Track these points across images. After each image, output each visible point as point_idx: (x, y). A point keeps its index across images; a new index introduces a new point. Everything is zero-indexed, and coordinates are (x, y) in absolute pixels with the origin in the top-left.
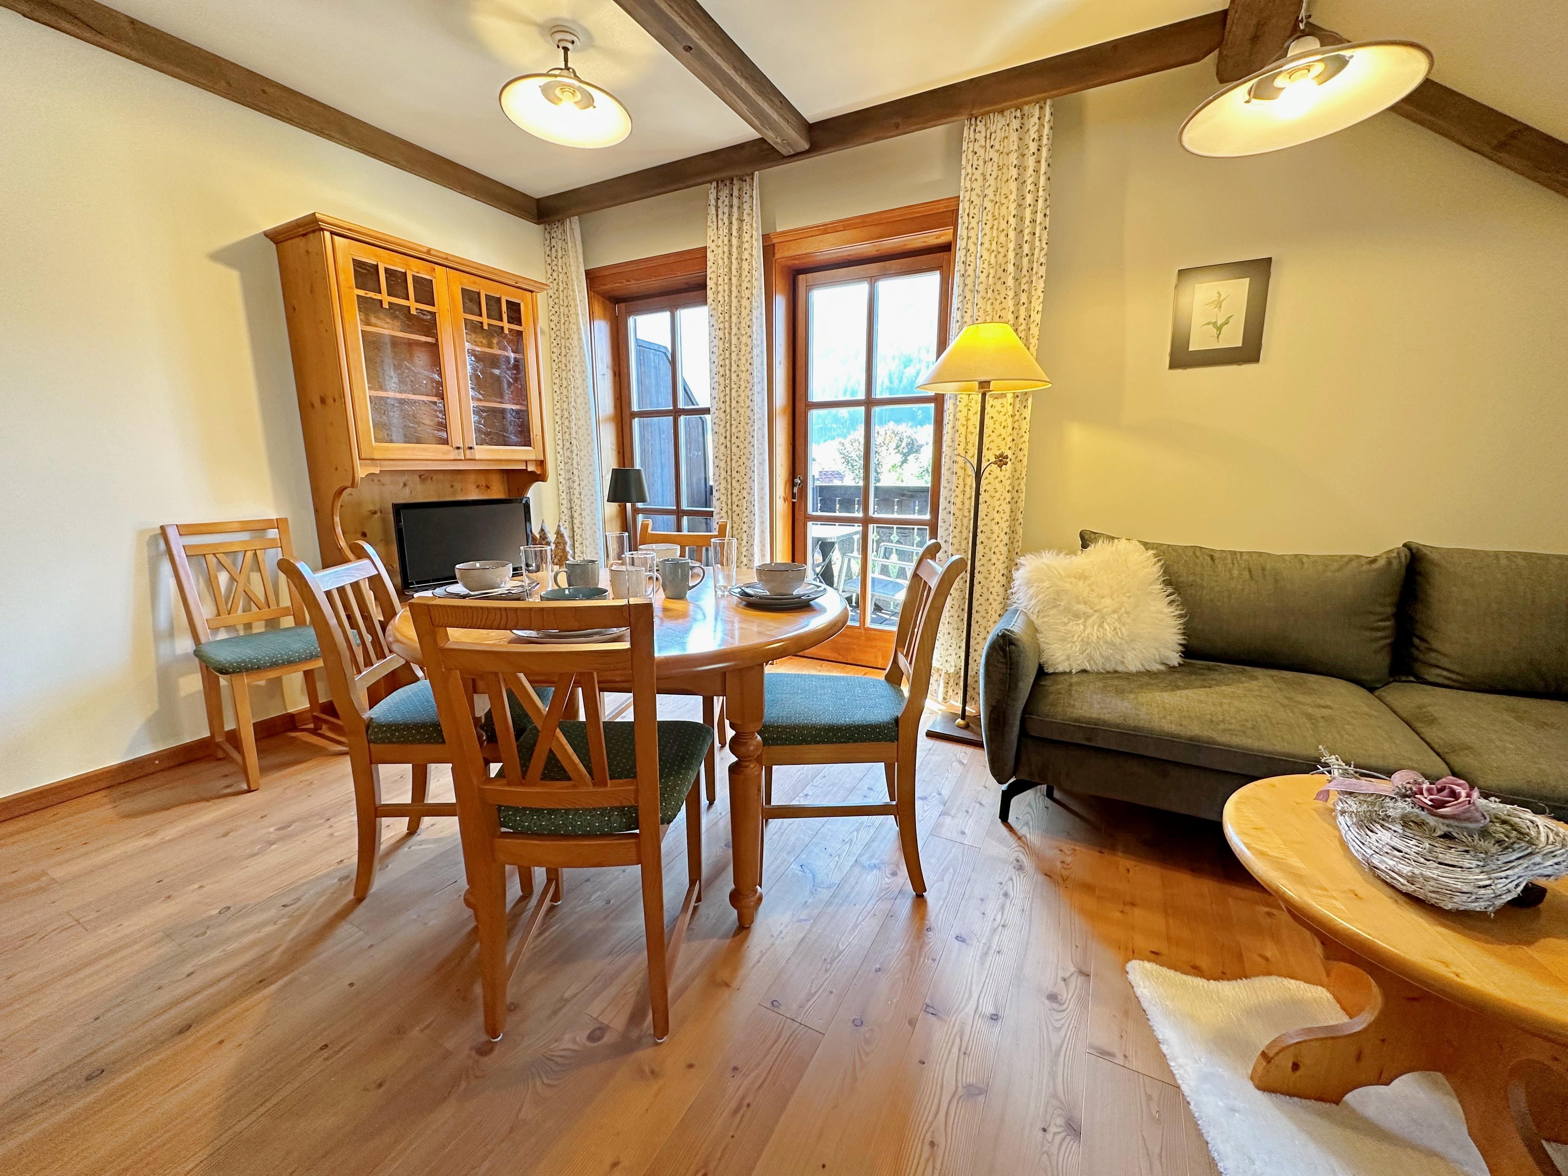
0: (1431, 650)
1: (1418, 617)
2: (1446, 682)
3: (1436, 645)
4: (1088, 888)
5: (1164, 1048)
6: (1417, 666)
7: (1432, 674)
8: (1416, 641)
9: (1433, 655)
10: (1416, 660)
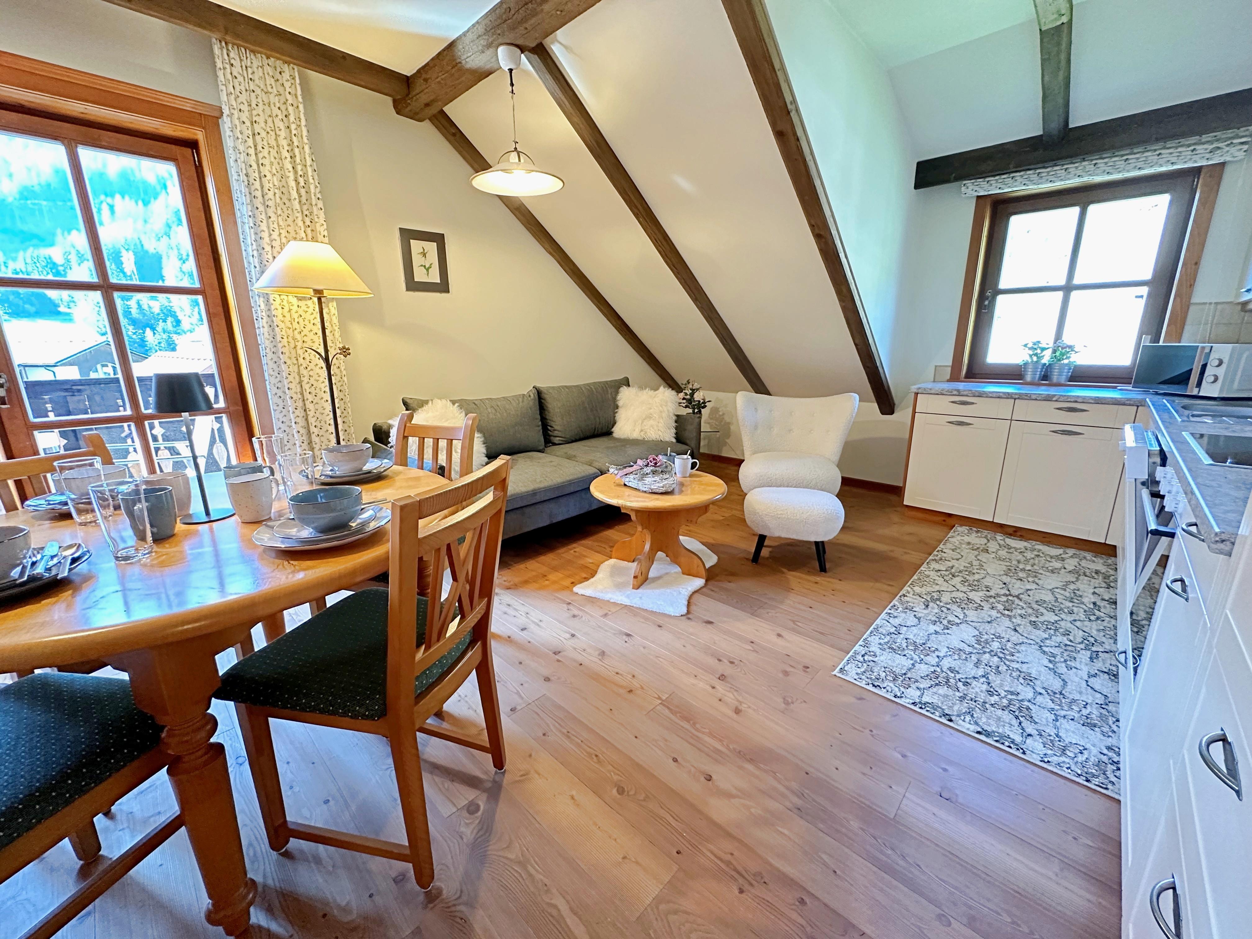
0: (555, 430)
1: (547, 417)
2: (561, 442)
3: (556, 427)
4: (526, 582)
5: (612, 601)
6: (552, 438)
7: (556, 440)
8: (549, 428)
9: (556, 432)
10: (550, 436)
